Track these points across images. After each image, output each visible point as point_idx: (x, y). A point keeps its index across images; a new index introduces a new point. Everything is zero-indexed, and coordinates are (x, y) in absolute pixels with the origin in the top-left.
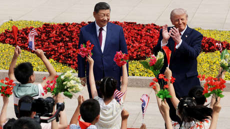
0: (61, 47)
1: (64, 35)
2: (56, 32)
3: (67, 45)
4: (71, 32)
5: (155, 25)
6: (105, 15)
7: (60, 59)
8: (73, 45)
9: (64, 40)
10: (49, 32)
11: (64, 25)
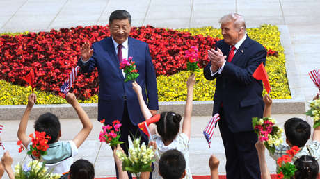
0: (38, 68)
1: (35, 50)
2: (23, 46)
3: (46, 65)
4: (43, 45)
5: (152, 27)
6: (119, 28)
7: (41, 85)
8: (53, 65)
9: (39, 58)
10: (14, 47)
11: (29, 35)
